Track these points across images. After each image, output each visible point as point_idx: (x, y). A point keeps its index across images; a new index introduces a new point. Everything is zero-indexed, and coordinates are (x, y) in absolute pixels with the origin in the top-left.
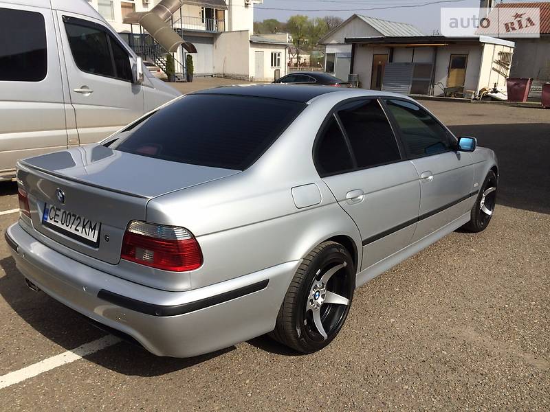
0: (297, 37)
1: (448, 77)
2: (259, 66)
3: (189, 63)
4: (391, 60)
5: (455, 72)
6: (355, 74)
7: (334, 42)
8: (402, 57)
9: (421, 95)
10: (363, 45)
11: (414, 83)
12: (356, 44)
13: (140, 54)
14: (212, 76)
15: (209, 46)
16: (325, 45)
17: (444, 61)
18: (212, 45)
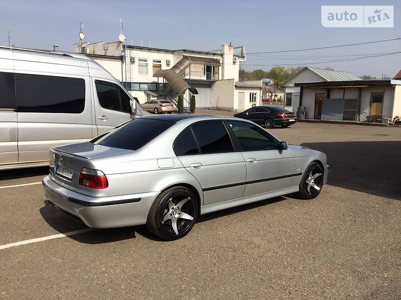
0: (276, 81)
1: (370, 108)
2: (241, 102)
3: (192, 101)
4: (328, 97)
5: (375, 105)
6: (303, 107)
7: (291, 85)
8: (336, 95)
9: (350, 121)
10: (308, 88)
11: (345, 113)
12: (303, 87)
13: (162, 96)
14: (209, 109)
15: (208, 90)
16: (285, 87)
17: (367, 98)
18: (209, 89)
